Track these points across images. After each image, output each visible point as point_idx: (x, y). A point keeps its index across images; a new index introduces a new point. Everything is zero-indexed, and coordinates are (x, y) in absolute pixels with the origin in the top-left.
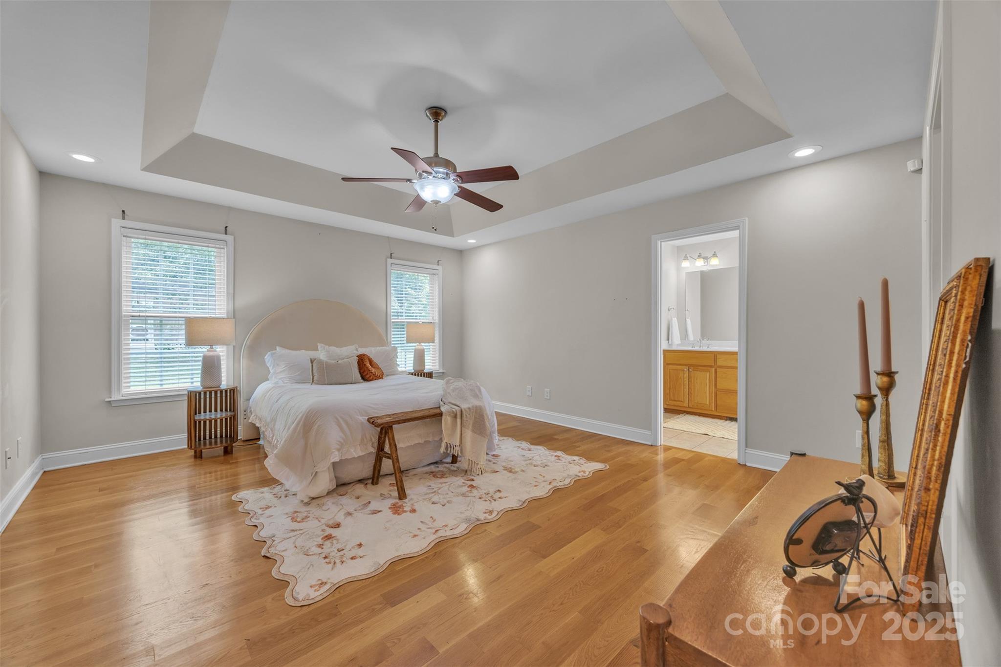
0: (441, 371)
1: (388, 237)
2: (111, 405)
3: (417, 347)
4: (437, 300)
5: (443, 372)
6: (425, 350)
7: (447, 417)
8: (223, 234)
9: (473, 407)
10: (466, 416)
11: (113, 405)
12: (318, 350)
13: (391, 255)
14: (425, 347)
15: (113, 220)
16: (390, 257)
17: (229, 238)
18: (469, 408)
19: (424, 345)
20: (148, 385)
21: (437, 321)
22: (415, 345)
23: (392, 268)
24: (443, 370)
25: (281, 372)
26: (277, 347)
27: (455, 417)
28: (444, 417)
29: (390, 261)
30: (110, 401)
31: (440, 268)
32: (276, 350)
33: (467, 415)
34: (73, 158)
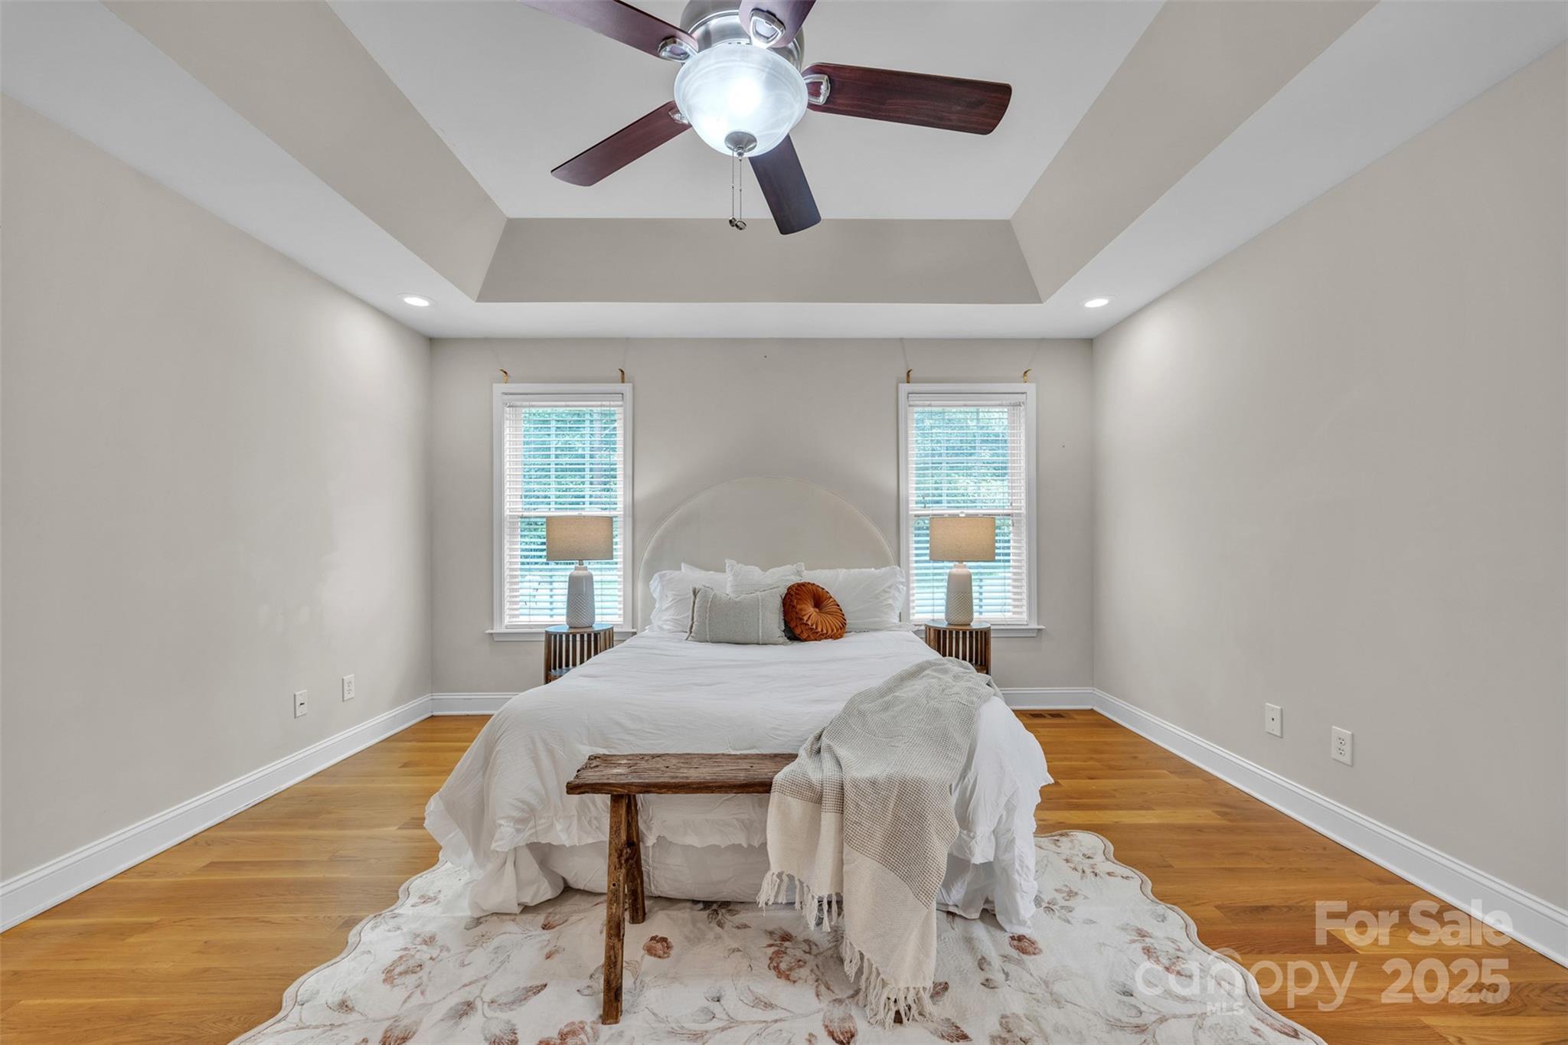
0: (1034, 626)
1: (901, 339)
2: (493, 639)
3: (954, 570)
4: (1023, 464)
5: (1039, 630)
6: (973, 577)
7: (789, 798)
8: (619, 382)
9: (890, 780)
10: (858, 805)
11: (496, 639)
12: (725, 572)
13: (908, 375)
14: (972, 571)
15: (494, 385)
16: (905, 380)
17: (626, 388)
18: (873, 783)
19: (971, 567)
20: (532, 615)
21: (1023, 511)
22: (949, 568)
23: (911, 403)
24: (1038, 624)
25: (667, 609)
26: (683, 565)
27: (818, 800)
28: (774, 796)
29: (905, 388)
30: (492, 634)
31: (1030, 388)
32: (680, 569)
33: (862, 804)
34: (406, 303)
